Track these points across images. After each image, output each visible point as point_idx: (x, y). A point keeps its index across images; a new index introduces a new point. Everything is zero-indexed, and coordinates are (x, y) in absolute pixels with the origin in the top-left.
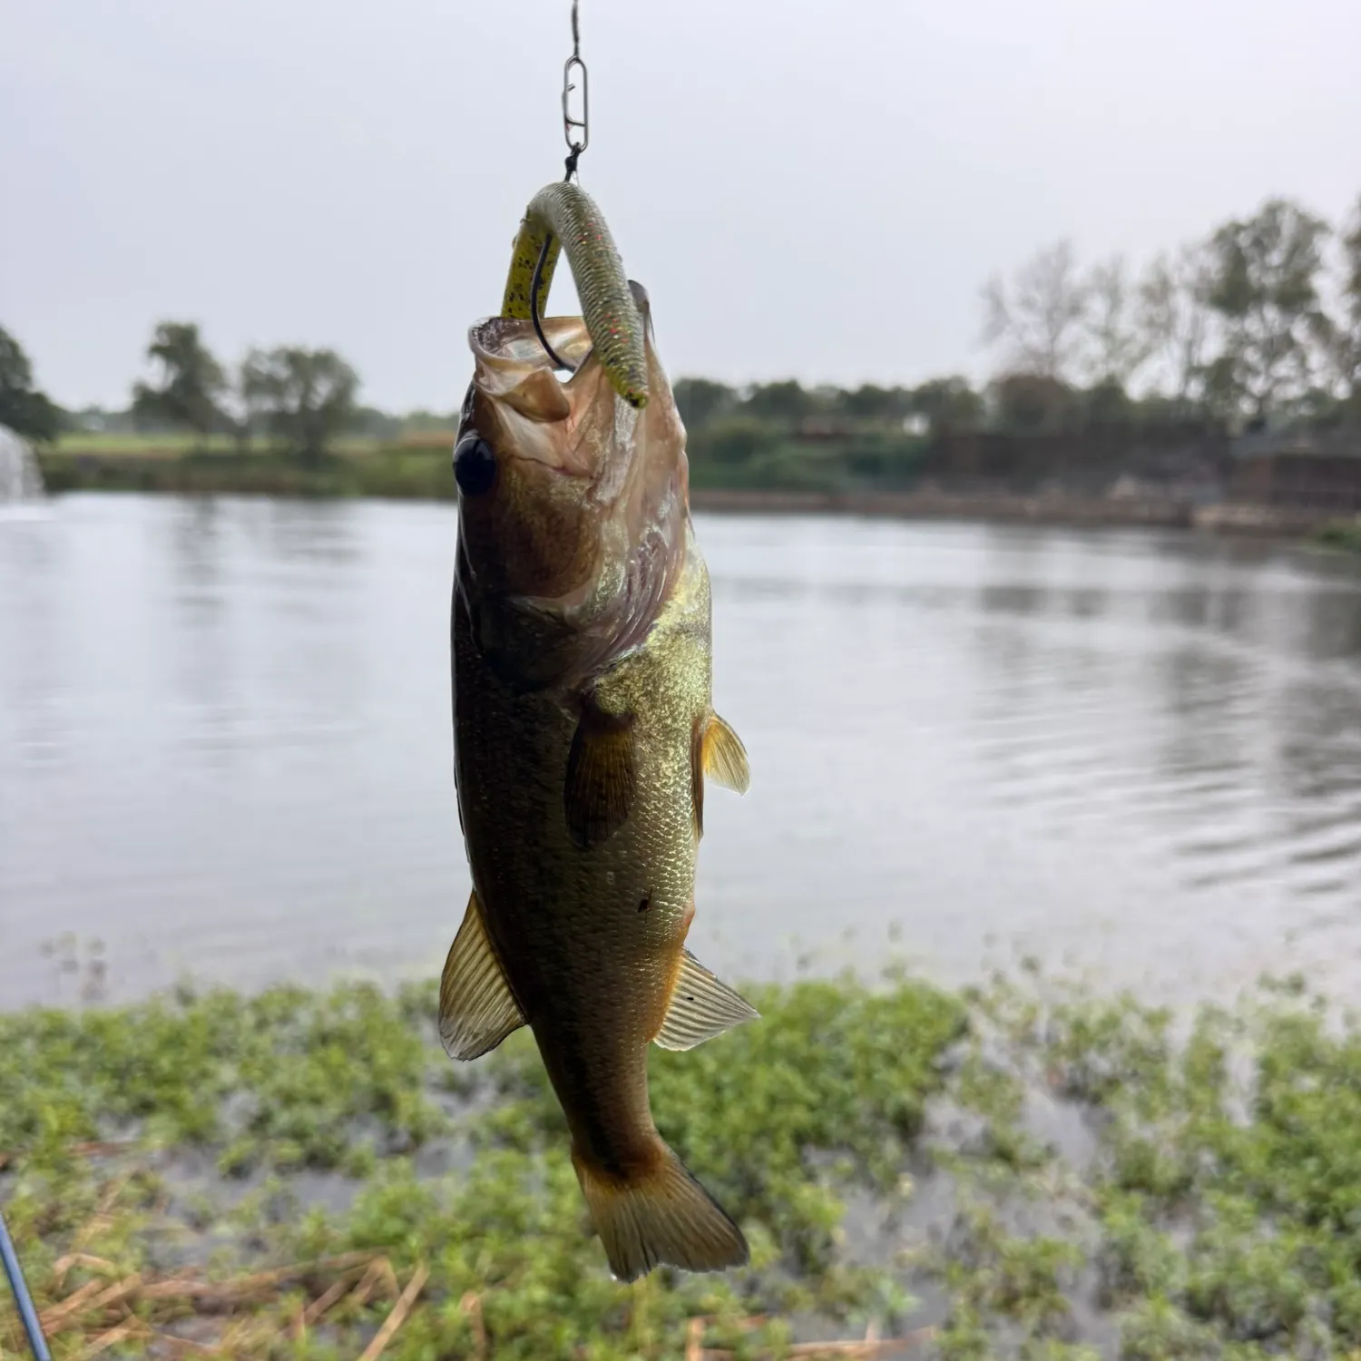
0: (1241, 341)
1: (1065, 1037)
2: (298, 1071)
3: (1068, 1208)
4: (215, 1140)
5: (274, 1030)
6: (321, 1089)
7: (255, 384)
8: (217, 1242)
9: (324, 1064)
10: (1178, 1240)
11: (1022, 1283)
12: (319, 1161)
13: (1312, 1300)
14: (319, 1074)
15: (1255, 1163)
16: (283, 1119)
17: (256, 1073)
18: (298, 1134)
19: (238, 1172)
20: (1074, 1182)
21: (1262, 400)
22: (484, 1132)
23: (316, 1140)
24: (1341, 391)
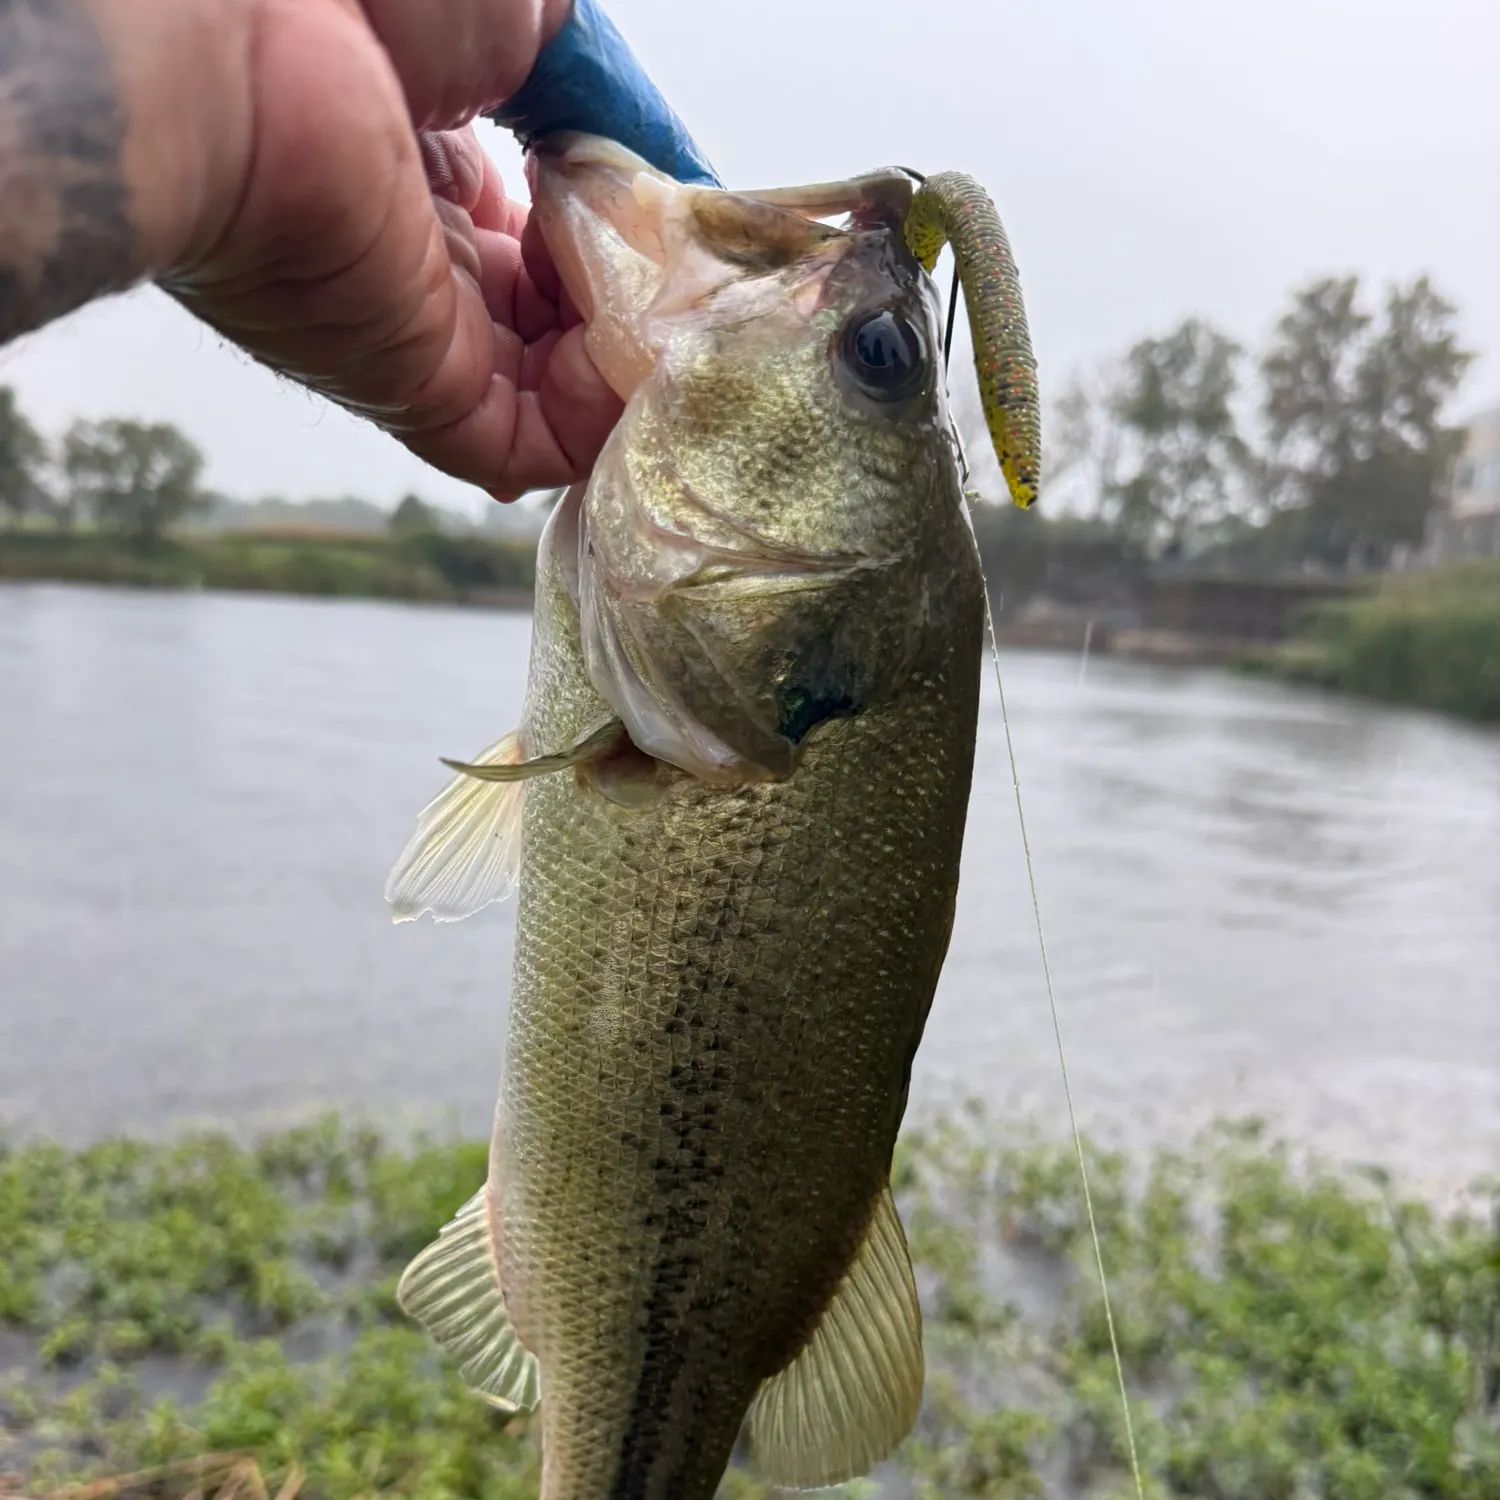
0: (1157, 461)
1: (1016, 1185)
2: (138, 1239)
3: (1034, 1374)
4: (36, 1320)
5: (104, 1191)
6: (164, 1261)
7: (79, 457)
8: (42, 1444)
9: (168, 1228)
10: (1154, 1410)
11: (991, 1462)
12: (162, 1346)
13: (1304, 1471)
14: (164, 1241)
15: (1232, 1320)
16: (119, 1295)
17: (86, 1243)
18: (140, 1315)
19: (68, 1360)
20: (1039, 1346)
21: (1181, 523)
22: (367, 1309)
23: (161, 1320)
24: (1257, 517)
